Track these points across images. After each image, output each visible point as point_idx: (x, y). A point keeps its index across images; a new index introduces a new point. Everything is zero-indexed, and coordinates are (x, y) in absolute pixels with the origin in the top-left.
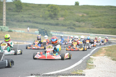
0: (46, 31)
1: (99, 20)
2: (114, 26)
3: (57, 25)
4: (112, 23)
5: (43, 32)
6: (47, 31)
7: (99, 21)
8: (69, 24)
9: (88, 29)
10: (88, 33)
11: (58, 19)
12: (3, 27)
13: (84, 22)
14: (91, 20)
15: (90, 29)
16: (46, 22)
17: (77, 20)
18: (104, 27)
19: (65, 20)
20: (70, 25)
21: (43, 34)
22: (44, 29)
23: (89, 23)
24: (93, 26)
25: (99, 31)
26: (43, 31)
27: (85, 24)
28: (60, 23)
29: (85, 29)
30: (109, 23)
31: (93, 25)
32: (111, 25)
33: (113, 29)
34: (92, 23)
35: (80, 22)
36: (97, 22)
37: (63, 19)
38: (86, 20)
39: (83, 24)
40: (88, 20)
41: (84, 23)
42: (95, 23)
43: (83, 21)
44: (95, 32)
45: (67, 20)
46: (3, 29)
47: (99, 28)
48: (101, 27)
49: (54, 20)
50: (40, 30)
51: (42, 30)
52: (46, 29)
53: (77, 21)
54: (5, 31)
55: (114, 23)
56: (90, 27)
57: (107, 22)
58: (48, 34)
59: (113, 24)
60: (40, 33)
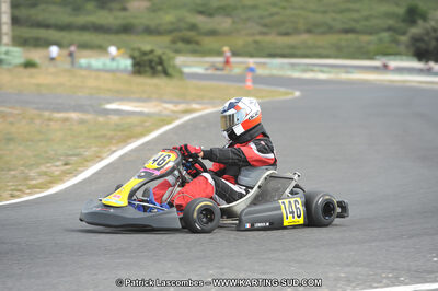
0: (160, 58)
1: (284, 4)
2: (347, 27)
3: (126, 29)
4: (334, 15)
5: (151, 62)
6: (164, 57)
7: (284, 8)
8: (172, 23)
9: (250, 39)
10: (252, 56)
11: (124, 9)
12: (4, 49)
13: (228, 15)
14: (255, 7)
15: (256, 42)
16: (81, 19)
17: (201, 9)
18: (309, 31)
19: (154, 9)
20: (179, 30)
21: (148, 69)
22: (152, 52)
23: (248, 19)
24: (264, 30)
25: (293, 47)
26: (150, 57)
27: (234, 22)
28: (136, 21)
29: (239, 42)
30: (325, 12)
31: (265, 26)
32: (334, 19)
33: (344, 37)
34: (261, 17)
35: (211, 15)
36: (277, 14)
37: (148, 9)
38: (235, 8)
39: (224, 23)
40: (244, 7)
41: (229, 20)
42: (272, 15)
43: (224, 10)
44: (279, 51)
45: (160, 9)
46: (3, 57)
47: (287, 34)
48: (296, 31)
49: (111, 10)
50: (136, 54)
51: (145, 53)
52: (159, 52)
53: (201, 13)
54: (10, 64)
55: (342, 11)
56: (253, 34)
57: (314, 11)
58: (170, 71)
59: (339, 16)
60: (137, 67)
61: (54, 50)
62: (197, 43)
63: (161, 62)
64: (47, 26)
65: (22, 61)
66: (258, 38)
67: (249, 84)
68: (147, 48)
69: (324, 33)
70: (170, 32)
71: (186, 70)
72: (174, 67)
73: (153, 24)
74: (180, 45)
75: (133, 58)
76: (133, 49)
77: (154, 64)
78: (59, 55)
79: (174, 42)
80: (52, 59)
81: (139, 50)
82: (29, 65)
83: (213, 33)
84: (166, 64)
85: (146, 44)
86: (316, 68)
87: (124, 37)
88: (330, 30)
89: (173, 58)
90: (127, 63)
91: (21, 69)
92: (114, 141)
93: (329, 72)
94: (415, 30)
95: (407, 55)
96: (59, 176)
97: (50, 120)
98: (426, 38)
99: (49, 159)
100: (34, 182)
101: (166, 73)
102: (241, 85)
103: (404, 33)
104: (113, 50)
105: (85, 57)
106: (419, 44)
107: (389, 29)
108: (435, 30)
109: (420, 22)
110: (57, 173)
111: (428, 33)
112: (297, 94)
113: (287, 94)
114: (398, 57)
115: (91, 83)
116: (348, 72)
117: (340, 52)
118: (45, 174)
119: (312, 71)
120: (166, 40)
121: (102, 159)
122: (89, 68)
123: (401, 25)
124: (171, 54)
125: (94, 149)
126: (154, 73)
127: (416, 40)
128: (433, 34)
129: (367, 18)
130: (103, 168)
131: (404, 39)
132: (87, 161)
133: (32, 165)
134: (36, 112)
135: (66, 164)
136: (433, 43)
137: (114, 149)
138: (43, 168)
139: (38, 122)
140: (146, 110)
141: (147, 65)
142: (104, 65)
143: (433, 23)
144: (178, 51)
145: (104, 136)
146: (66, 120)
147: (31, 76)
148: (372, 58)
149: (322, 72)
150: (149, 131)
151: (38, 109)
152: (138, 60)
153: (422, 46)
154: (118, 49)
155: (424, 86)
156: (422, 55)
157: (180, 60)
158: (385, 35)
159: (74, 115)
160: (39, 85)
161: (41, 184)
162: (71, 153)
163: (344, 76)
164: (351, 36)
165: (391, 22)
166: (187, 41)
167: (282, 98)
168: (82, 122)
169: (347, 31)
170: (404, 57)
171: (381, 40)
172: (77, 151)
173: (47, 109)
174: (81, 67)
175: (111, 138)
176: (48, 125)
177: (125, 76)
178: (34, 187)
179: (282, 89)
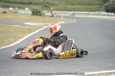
3: (30, 3)
5: (37, 12)
6: (40, 11)
8: (42, 2)
10: (63, 11)
15: (64, 7)
18: (78, 4)
20: (44, 4)
21: (36, 14)
22: (37, 9)
23: (62, 1)
25: (74, 9)
26: (36, 11)
29: (60, 7)
32: (85, 1)
34: (66, 1)
41: (57, 1)
44: (70, 10)
47: (72, 5)
50: (33, 10)
51: (35, 10)
52: (39, 9)
56: (63, 5)
58: (42, 14)
60: (33, 13)
61: (11, 9)
62: (49, 7)
63: (39, 12)
64: (9, 2)
65: (2, 11)
66: (65, 6)
67: (62, 18)
68: (36, 8)
69: (82, 5)
70: (42, 4)
71: (46, 14)
72: (43, 13)
73: (37, 2)
74: (44, 8)
75: (32, 11)
76: (32, 9)
77: (37, 13)
78: (12, 10)
79: (43, 7)
80: (11, 11)
81: (34, 9)
82: (4, 12)
83: (53, 5)
84: (41, 12)
85: (35, 7)
86: (80, 14)
87: (30, 6)
88: (84, 4)
89: (42, 11)
90: (30, 12)
91: (2, 14)
92: (27, 33)
93: (83, 15)
94: (106, 4)
95: (104, 11)
96: (12, 42)
97: (10, 27)
98: (109, 7)
99: (10, 37)
100: (6, 43)
101: (40, 15)
102: (60, 18)
103: (103, 5)
104: (27, 9)
105: (19, 11)
106: (107, 8)
107: (99, 4)
108: (111, 4)
109: (107, 2)
110: (12, 41)
111: (109, 5)
112: (75, 21)
113: (72, 21)
114: (101, 11)
115: (21, 17)
116: (88, 15)
117: (86, 10)
118: (9, 41)
119: (79, 15)
120: (40, 6)
121: (24, 37)
122: (20, 13)
123: (102, 3)
124: (42, 10)
125: (21, 35)
126: (37, 15)
127: (106, 7)
128: (111, 6)
129: (93, 1)
130: (24, 40)
131: (103, 7)
132: (20, 38)
133: (5, 39)
134: (7, 25)
135: (14, 39)
136: (111, 8)
137: (27, 35)
138: (8, 40)
139: (7, 27)
140: (35, 25)
141: (36, 13)
142: (24, 13)
143: (110, 3)
144: (44, 9)
145: (24, 31)
146: (14, 27)
147: (5, 15)
148: (95, 12)
149: (82, 15)
150: (36, 30)
151: (7, 24)
152: (33, 11)
153: (108, 9)
154: (28, 8)
155: (108, 19)
156: (108, 11)
157: (44, 12)
158: (98, 6)
159: (16, 26)
160: (7, 18)
161: (8, 44)
162: (15, 36)
163: (87, 16)
164: (89, 6)
165: (100, 2)
166: (46, 7)
167: (71, 22)
168: (18, 28)
169: (88, 5)
170: (103, 12)
171: (97, 7)
172: (17, 35)
173: (9, 24)
174: (18, 13)
175: (26, 32)
176: (9, 28)
177: (30, 16)
178: (6, 44)
179: (71, 20)
